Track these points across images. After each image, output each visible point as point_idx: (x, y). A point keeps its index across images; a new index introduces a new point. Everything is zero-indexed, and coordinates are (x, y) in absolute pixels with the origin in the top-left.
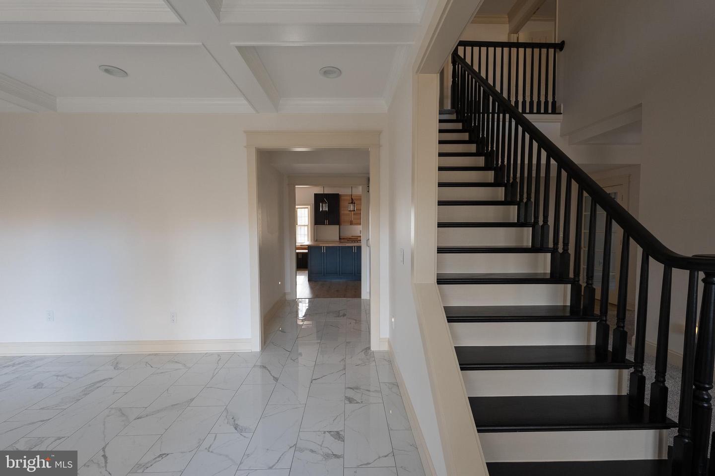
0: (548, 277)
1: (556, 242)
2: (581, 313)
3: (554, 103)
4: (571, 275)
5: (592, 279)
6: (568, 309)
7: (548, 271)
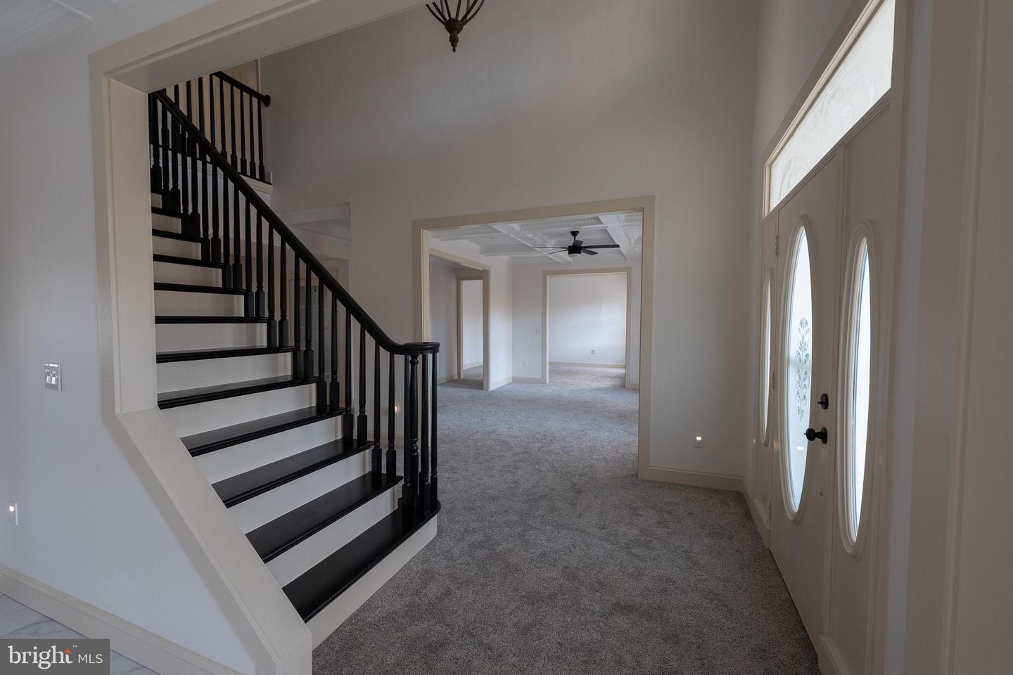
0: (290, 379)
1: (297, 340)
2: (328, 408)
3: (262, 167)
4: (316, 374)
5: (336, 374)
6: (314, 409)
7: (289, 373)
